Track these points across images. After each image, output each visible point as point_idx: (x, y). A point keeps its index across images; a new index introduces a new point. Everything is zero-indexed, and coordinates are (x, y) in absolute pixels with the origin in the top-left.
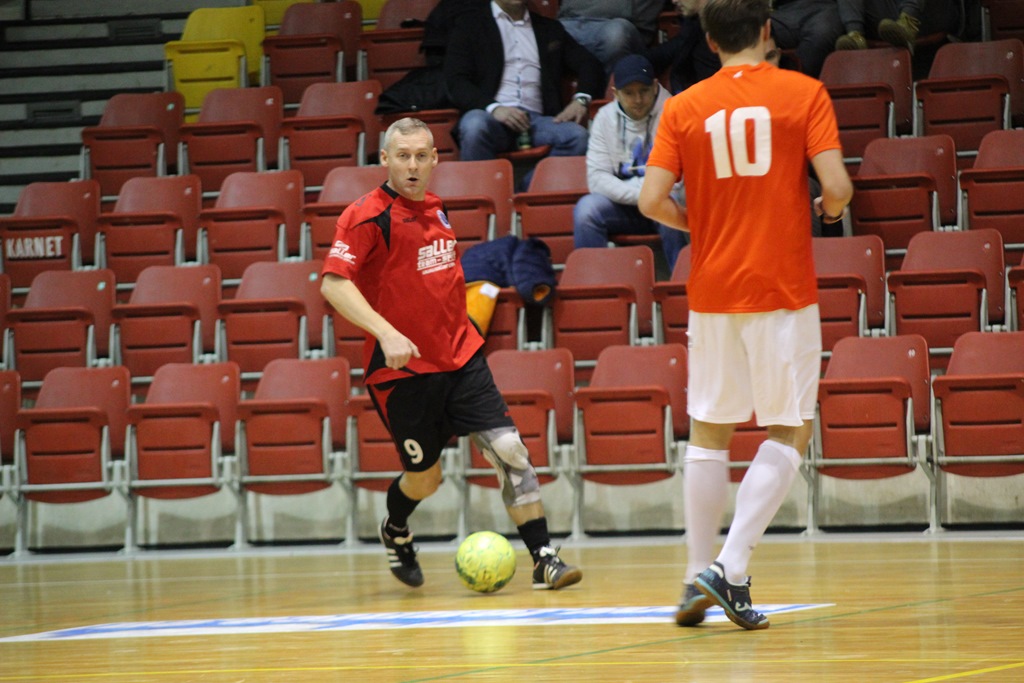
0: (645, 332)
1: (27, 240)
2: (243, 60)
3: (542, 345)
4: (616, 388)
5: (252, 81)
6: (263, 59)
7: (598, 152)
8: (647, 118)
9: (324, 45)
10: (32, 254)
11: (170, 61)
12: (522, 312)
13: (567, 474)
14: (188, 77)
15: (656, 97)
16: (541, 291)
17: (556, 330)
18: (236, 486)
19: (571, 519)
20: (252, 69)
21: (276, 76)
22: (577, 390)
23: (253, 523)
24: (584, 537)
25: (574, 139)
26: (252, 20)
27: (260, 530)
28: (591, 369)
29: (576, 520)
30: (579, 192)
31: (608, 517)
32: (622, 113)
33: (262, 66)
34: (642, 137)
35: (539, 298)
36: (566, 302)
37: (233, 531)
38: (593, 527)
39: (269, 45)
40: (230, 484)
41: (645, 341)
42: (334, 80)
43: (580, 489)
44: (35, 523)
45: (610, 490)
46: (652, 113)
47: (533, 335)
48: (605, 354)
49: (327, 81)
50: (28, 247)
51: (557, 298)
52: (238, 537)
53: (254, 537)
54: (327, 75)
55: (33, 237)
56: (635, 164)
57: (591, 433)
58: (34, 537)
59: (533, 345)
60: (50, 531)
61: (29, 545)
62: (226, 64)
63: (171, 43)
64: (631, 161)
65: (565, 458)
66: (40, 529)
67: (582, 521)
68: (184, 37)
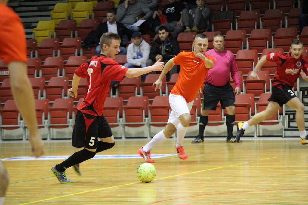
0: (139, 94)
1: (2, 72)
2: (50, 32)
3: (116, 96)
4: (132, 106)
5: (52, 37)
6: (55, 32)
7: (129, 54)
8: (139, 46)
9: (68, 29)
10: (3, 75)
11: (34, 32)
12: (112, 89)
13: (121, 125)
14: (38, 36)
15: (141, 41)
16: (116, 84)
17: (119, 93)
18: (48, 126)
19: (122, 135)
20: (52, 34)
21: (58, 36)
22: (124, 106)
23: (51, 134)
24: (125, 139)
25: (123, 50)
26: (52, 24)
27: (53, 136)
28: (127, 101)
29: (123, 135)
30: (124, 63)
31: (130, 134)
32: (134, 45)
33: (55, 34)
34: (139, 50)
35: (116, 86)
36: (122, 87)
37: (47, 136)
38: (127, 136)
39: (56, 29)
40: (47, 126)
41: (139, 96)
42: (70, 37)
43: (124, 128)
44: (3, 134)
45: (130, 128)
46: (141, 44)
47: (114, 94)
48: (130, 98)
49: (69, 37)
50: (2, 73)
51: (119, 86)
52: (48, 138)
53: (52, 138)
54: (69, 36)
55: (3, 71)
56: (137, 56)
57: (127, 116)
58: (3, 137)
59: (114, 96)
60: (6, 136)
61: (2, 138)
62: (47, 33)
63: (35, 28)
64: (136, 56)
65: (121, 121)
66: (4, 135)
67: (125, 135)
68: (37, 27)
